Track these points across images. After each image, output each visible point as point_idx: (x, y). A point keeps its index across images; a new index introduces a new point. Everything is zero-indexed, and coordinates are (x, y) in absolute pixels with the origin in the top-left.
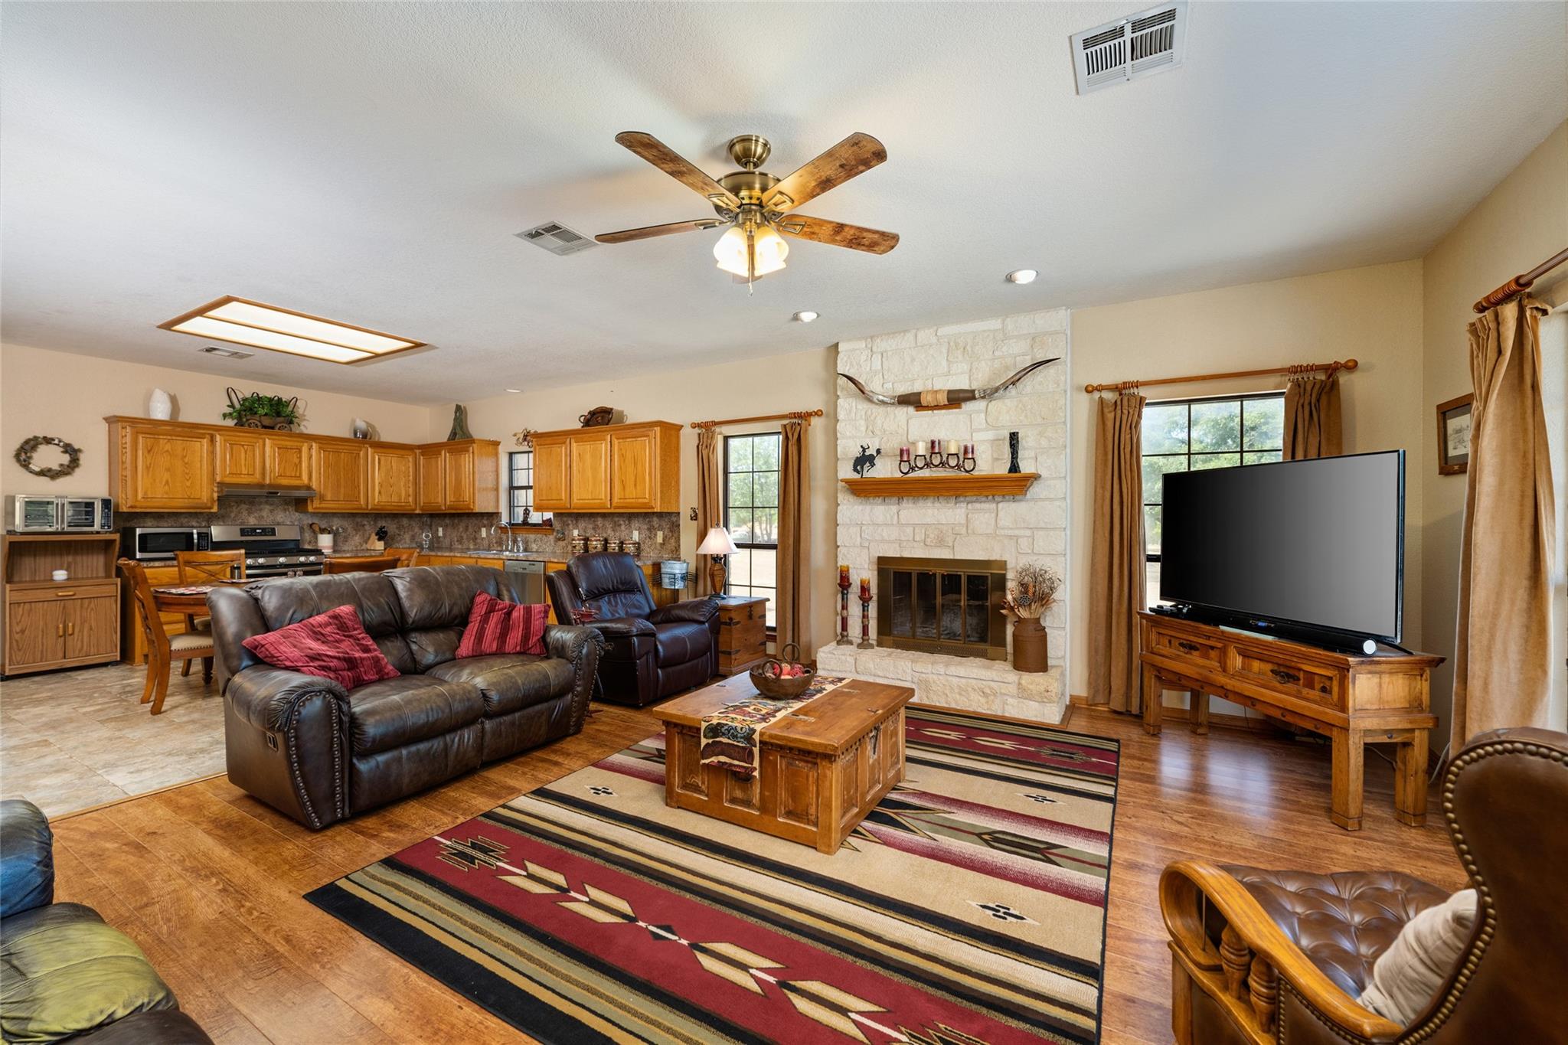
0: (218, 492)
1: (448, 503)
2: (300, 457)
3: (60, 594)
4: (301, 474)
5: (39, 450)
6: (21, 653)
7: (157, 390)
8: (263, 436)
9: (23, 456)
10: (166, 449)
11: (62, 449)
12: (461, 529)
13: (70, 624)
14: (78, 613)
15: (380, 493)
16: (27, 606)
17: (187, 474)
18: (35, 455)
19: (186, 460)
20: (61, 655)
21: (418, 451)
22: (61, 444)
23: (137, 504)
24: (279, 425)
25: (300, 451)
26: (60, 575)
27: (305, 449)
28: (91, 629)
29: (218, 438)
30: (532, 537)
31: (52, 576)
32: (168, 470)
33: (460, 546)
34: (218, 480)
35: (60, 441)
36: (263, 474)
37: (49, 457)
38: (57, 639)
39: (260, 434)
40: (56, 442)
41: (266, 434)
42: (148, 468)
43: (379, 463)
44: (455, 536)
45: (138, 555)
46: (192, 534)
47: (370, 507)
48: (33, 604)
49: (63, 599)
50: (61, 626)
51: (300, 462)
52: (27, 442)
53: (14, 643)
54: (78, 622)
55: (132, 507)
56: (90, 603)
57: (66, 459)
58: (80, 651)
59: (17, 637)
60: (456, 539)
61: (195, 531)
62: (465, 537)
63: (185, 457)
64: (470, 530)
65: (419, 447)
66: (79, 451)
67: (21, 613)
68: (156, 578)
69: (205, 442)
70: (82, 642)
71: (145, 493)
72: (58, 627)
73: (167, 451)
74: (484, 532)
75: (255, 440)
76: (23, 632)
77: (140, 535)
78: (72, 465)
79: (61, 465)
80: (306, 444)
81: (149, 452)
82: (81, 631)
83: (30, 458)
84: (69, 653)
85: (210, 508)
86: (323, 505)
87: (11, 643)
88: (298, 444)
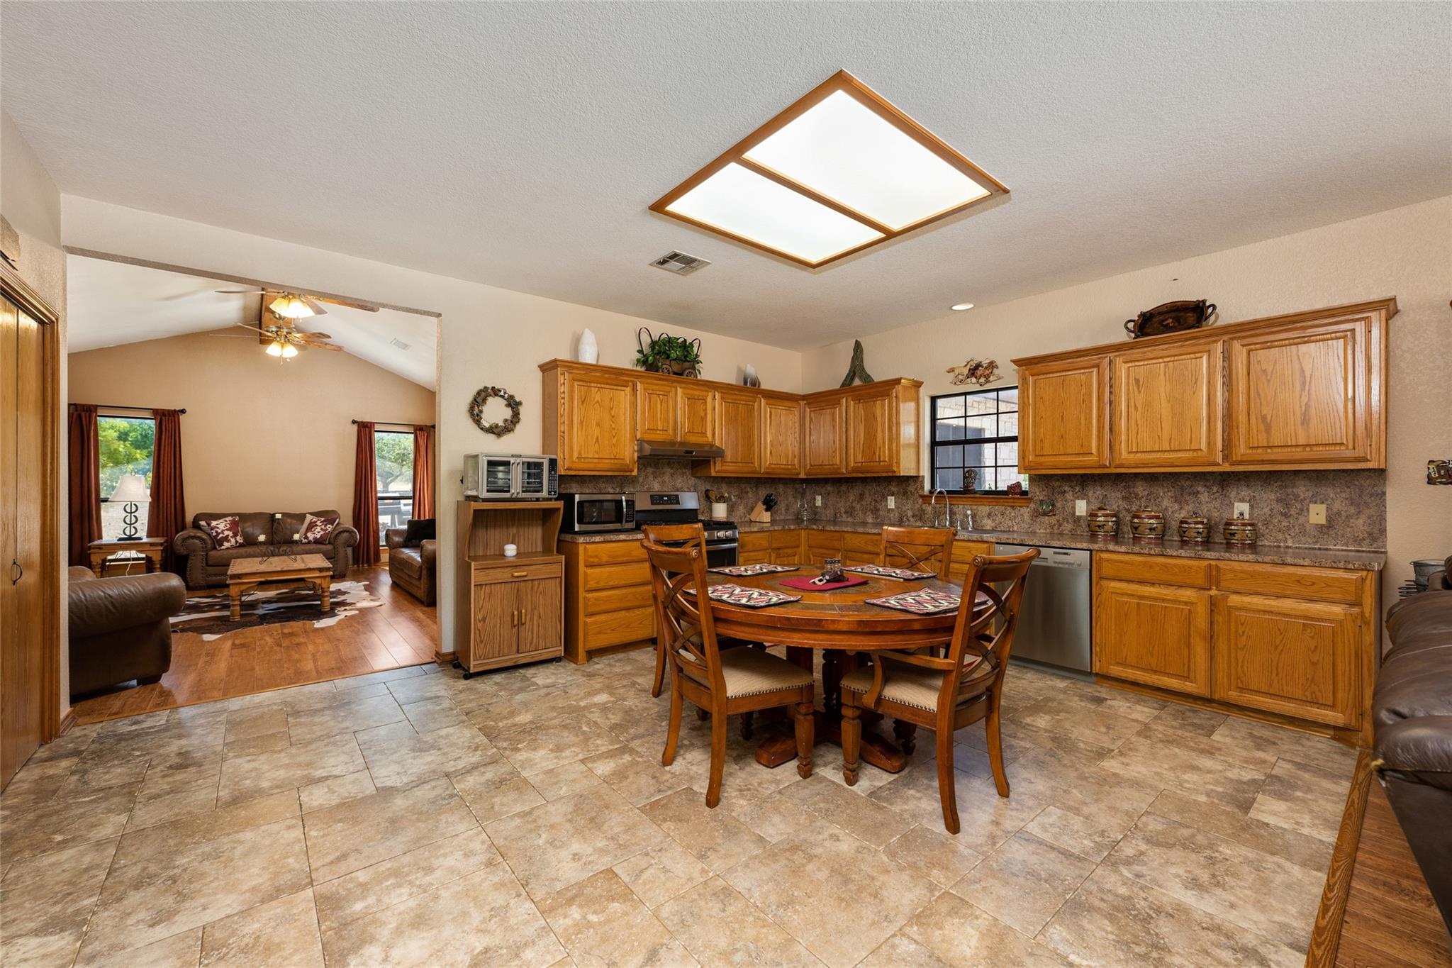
0: (638, 451)
1: (852, 464)
2: (706, 410)
3: (516, 574)
4: (706, 430)
5: (487, 402)
6: (482, 646)
7: (587, 330)
8: (675, 384)
9: (476, 411)
10: (596, 399)
11: (505, 402)
12: (852, 498)
13: (523, 611)
14: (529, 596)
15: (771, 453)
16: (488, 587)
17: (614, 429)
18: (485, 409)
19: (613, 413)
20: (515, 648)
21: (802, 403)
22: (506, 395)
23: (574, 466)
24: (687, 371)
25: (705, 400)
26: (511, 550)
27: (709, 399)
28: (540, 617)
29: (639, 385)
30: (984, 509)
31: (503, 550)
32: (598, 424)
33: (850, 519)
34: (638, 438)
35: (505, 393)
36: (675, 430)
37: (495, 412)
38: (512, 628)
39: (673, 382)
40: (502, 393)
41: (678, 382)
42: (582, 422)
43: (771, 417)
44: (842, 505)
45: (577, 528)
46: (621, 501)
47: (762, 470)
48: (493, 586)
49: (517, 581)
50: (516, 613)
51: (706, 415)
52: (479, 393)
53: (477, 632)
54: (529, 608)
55: (568, 469)
56: (539, 585)
57: (508, 413)
58: (531, 643)
59: (479, 625)
60: (843, 510)
61: (623, 498)
62: (858, 507)
63: (612, 409)
64: (868, 498)
65: (804, 397)
66: (520, 403)
67: (482, 597)
68: (596, 557)
69: (628, 390)
70: (533, 633)
71: (580, 453)
72: (513, 614)
73: (598, 402)
74: (891, 502)
75: (668, 389)
76: (484, 619)
77: (578, 503)
78: (515, 420)
79: (506, 420)
80: (710, 394)
81: (583, 402)
82: (532, 619)
83: (481, 412)
84: (522, 648)
85: (632, 471)
86: (724, 468)
87: (475, 633)
88: (703, 393)
